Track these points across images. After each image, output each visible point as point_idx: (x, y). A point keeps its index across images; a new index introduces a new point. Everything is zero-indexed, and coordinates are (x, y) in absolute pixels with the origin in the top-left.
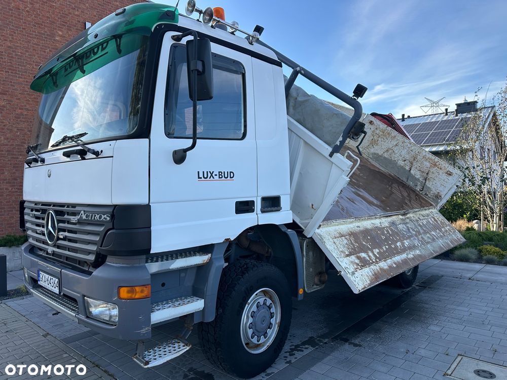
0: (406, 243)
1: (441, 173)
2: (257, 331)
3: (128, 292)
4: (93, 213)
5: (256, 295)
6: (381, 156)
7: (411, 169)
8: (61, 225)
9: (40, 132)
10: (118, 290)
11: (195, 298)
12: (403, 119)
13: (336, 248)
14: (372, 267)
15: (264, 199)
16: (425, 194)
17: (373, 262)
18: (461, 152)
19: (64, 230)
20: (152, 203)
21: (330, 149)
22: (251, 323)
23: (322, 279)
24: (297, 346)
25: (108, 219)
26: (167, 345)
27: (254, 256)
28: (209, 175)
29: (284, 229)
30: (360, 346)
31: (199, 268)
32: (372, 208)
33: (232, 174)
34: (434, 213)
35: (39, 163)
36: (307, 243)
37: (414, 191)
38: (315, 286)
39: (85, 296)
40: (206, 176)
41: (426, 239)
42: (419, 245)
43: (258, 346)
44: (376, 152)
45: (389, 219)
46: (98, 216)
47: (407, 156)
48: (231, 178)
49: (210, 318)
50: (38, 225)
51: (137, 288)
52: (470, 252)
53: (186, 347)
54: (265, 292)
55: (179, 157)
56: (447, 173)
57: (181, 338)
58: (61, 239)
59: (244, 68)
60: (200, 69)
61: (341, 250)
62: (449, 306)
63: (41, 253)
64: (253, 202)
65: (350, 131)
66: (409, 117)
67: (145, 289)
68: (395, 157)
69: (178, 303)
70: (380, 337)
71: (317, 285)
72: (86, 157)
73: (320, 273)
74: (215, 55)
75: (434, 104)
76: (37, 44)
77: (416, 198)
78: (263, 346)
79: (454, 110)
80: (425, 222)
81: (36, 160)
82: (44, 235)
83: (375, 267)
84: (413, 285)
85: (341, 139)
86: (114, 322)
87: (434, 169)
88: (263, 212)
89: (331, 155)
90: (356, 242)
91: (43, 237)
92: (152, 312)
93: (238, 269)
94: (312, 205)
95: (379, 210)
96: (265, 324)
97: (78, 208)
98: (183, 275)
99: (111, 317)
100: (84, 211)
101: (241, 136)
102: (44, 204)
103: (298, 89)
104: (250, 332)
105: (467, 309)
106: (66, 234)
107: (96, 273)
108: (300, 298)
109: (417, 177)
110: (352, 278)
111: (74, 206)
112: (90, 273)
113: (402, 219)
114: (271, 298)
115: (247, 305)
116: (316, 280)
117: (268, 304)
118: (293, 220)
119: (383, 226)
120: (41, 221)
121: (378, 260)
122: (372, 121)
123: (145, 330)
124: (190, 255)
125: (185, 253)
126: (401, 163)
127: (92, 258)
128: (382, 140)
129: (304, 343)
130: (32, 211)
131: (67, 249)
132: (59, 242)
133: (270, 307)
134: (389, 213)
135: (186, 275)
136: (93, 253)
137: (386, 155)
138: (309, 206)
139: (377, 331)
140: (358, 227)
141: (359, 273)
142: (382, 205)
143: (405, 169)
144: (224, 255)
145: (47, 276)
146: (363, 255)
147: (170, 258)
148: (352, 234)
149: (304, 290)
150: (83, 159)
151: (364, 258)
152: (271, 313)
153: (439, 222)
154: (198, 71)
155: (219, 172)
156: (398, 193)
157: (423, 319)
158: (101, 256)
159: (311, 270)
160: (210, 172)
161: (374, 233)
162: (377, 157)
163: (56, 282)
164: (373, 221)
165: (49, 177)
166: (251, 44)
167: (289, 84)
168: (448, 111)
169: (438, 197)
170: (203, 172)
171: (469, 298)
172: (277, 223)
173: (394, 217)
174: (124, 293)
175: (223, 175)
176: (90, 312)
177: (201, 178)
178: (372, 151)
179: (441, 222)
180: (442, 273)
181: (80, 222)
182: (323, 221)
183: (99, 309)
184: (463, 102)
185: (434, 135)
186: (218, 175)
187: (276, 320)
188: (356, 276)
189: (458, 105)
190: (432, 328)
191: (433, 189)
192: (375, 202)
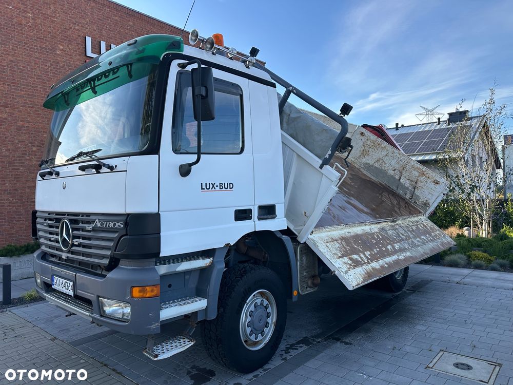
0: (397, 246)
1: (428, 182)
2: (256, 330)
3: (140, 292)
4: (107, 221)
5: (254, 296)
6: (372, 166)
7: (400, 179)
8: (75, 232)
9: (51, 146)
10: (131, 291)
11: (199, 298)
12: (397, 128)
13: (329, 250)
14: (364, 267)
15: (260, 208)
16: (415, 202)
17: (365, 263)
18: (450, 161)
19: (78, 237)
20: (161, 212)
21: (320, 162)
22: (249, 322)
23: (315, 282)
24: (292, 345)
25: (122, 226)
26: (173, 341)
27: (252, 261)
28: (211, 186)
29: (279, 235)
30: (351, 344)
31: (202, 270)
32: (363, 215)
33: (231, 185)
34: (423, 219)
35: (54, 176)
36: (300, 248)
37: (404, 199)
38: (308, 289)
39: (99, 296)
40: (208, 187)
41: (416, 242)
42: (410, 247)
43: (256, 344)
44: (368, 162)
45: (379, 226)
46: (112, 224)
47: (397, 166)
48: (230, 188)
49: (212, 316)
50: (51, 233)
51: (147, 288)
52: (459, 257)
53: (191, 342)
54: (262, 294)
55: (185, 171)
56: (434, 182)
57: (186, 335)
58: (76, 246)
59: (241, 90)
60: (204, 94)
61: (334, 252)
62: (435, 308)
63: (53, 259)
64: (250, 210)
65: (337, 146)
66: (403, 126)
67: (155, 288)
68: (385, 167)
69: (184, 302)
70: (369, 336)
71: (310, 287)
72: (101, 171)
73: (313, 277)
74: (216, 79)
75: (430, 112)
76: (38, 58)
77: (406, 206)
78: (261, 344)
79: (446, 120)
80: (414, 228)
81: (50, 173)
82: (57, 242)
83: (367, 267)
84: (403, 290)
85: (330, 152)
86: (126, 319)
87: (422, 179)
88: (259, 219)
89: (321, 167)
90: (347, 246)
91: (57, 244)
92: (161, 310)
93: (237, 272)
94: (305, 213)
95: (369, 217)
96: (262, 323)
97: (92, 217)
98: (187, 277)
99: (123, 314)
100: (99, 220)
101: (239, 151)
102: (57, 214)
103: (291, 106)
104: (248, 330)
105: (452, 311)
106: (81, 241)
107: (110, 275)
108: (295, 299)
109: (406, 186)
110: (346, 277)
111: (88, 215)
112: (104, 276)
113: (391, 226)
114: (267, 299)
115: (246, 305)
116: (310, 282)
117: (265, 305)
118: (288, 227)
119: (373, 231)
120: (55, 229)
121: (370, 261)
122: (363, 133)
123: (155, 326)
124: (194, 259)
125: (190, 257)
126: (391, 172)
127: (106, 262)
128: (373, 150)
129: (299, 343)
130: (45, 220)
131: (82, 254)
132: (73, 248)
133: (266, 308)
134: (378, 220)
135: (190, 277)
136: (108, 258)
137: (377, 165)
138: (302, 214)
139: (367, 331)
140: (348, 233)
141: (352, 272)
142: (371, 212)
143: (395, 178)
144: (225, 259)
145: (61, 280)
146: (355, 257)
147: (176, 261)
148: (343, 239)
149: (298, 292)
150: (98, 172)
151: (356, 259)
152: (268, 313)
153: (429, 228)
154: (202, 96)
155: (220, 184)
156: (388, 201)
157: (410, 319)
158: (114, 260)
159: (305, 273)
160: (212, 184)
161: (364, 238)
162: (368, 167)
163: (71, 286)
164: (363, 228)
165: (64, 188)
166: (248, 67)
167: (283, 102)
168: (441, 120)
169: (426, 204)
170: (206, 184)
171: (455, 300)
172: (273, 230)
173: (384, 224)
174: (136, 292)
175: (223, 186)
176: (104, 311)
177: (204, 189)
178: (364, 161)
179: (431, 228)
180: (431, 278)
181: (94, 230)
182: (315, 227)
183: (113, 308)
184: (455, 111)
185: (427, 143)
186: (219, 186)
187: (272, 320)
188: (349, 274)
189: (450, 114)
190: (419, 327)
191: (422, 198)
192: (365, 209)
